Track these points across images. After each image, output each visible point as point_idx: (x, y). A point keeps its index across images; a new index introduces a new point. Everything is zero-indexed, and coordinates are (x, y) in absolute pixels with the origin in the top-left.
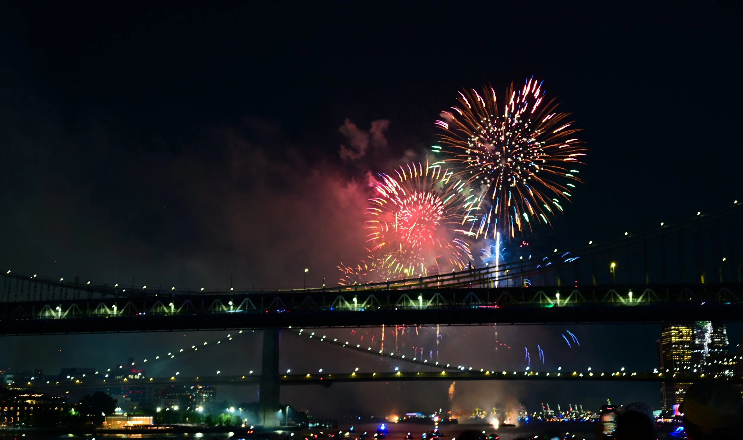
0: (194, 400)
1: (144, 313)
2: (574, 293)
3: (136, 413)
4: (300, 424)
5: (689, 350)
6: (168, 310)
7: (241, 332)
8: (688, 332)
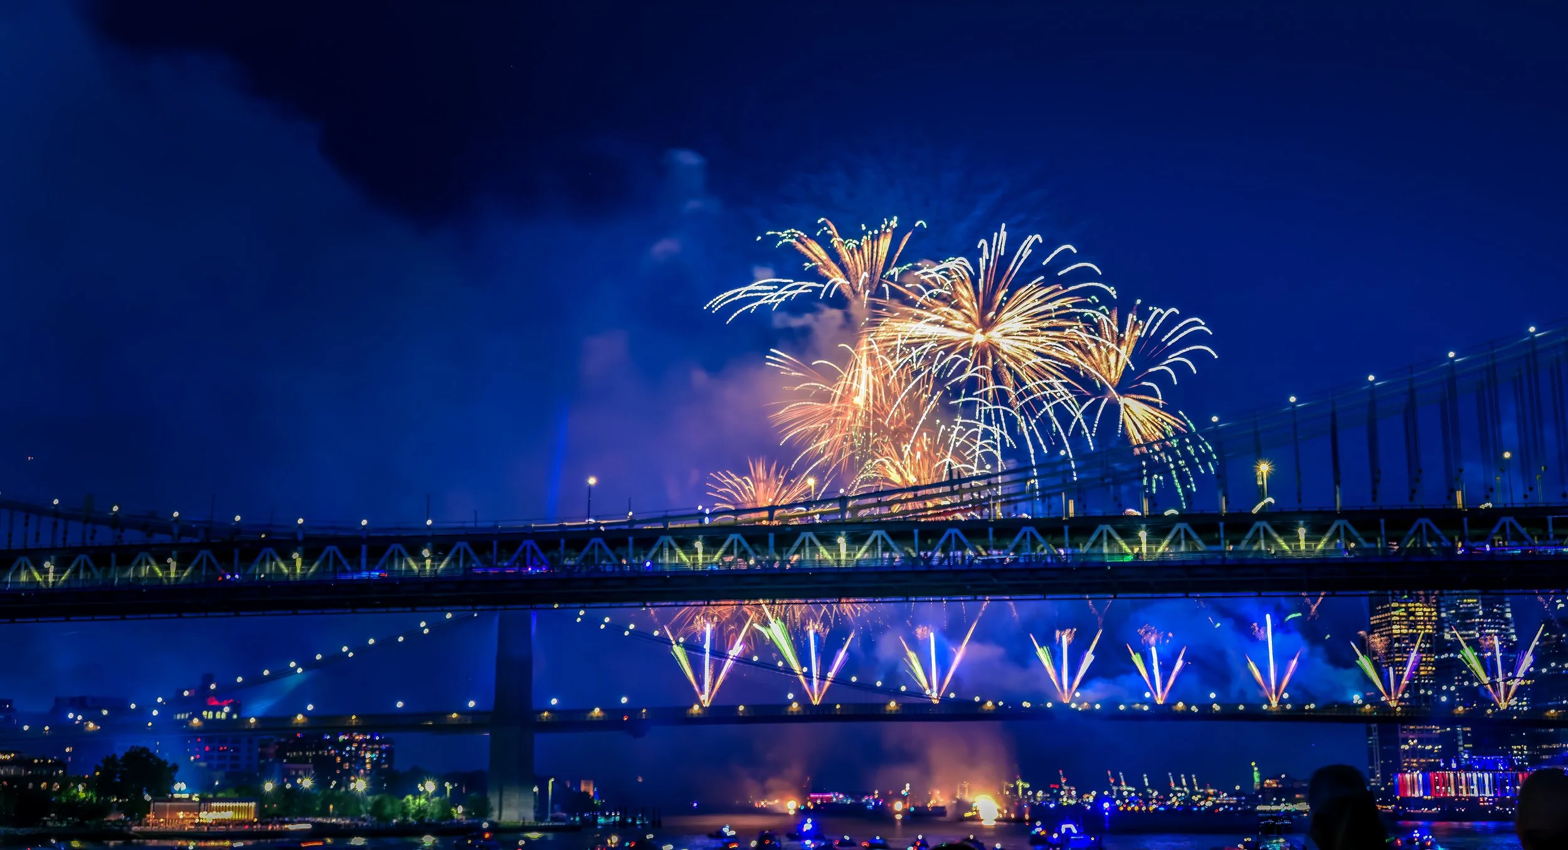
0: (347, 766)
1: (237, 576)
2: (1179, 532)
3: (220, 795)
4: (578, 819)
5: (1429, 655)
6: (288, 569)
7: (449, 616)
8: (1427, 614)
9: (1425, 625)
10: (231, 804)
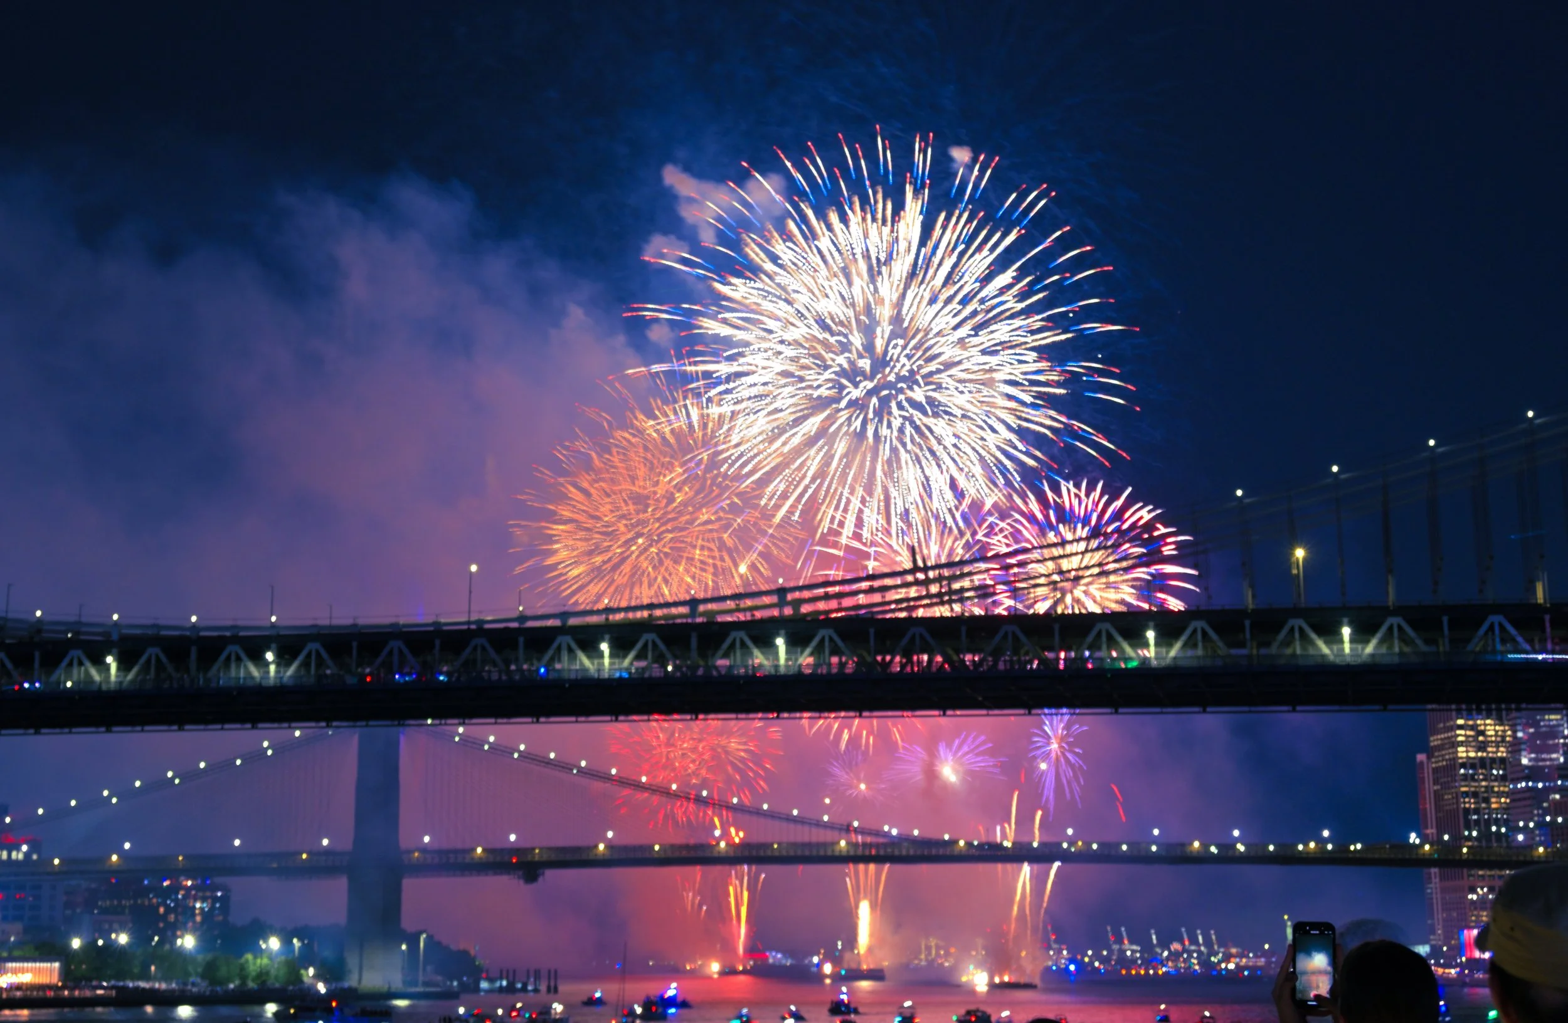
0: (172, 918)
1: (37, 685)
2: (1195, 631)
3: (16, 953)
4: (455, 984)
5: (1502, 784)
6: (100, 676)
7: (297, 733)
8: (1500, 733)
9: (1498, 747)
10: (30, 965)
